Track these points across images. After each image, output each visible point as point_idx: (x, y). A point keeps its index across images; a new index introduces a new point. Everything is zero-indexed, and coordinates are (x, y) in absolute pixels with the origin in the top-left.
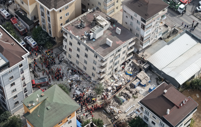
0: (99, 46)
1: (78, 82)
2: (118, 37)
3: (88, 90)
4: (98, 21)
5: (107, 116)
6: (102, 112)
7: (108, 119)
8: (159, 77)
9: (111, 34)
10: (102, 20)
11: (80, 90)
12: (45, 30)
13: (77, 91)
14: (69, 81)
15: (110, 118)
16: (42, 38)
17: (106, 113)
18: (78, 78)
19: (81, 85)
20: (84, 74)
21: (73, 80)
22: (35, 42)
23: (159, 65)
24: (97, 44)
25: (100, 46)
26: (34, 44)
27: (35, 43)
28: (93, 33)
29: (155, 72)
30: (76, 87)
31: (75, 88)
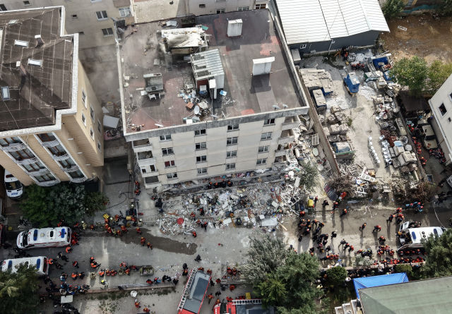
0: (251, 95)
1: (243, 203)
3: (278, 197)
4: (180, 45)
5: (366, 204)
6: (352, 207)
7: (376, 207)
10: (179, 35)
11: (267, 215)
13: (264, 223)
14: (227, 221)
15: (377, 202)
17: (360, 201)
18: (233, 197)
19: (256, 203)
20: (231, 177)
21: (230, 209)
22: (60, 229)
23: (317, 34)
24: (242, 94)
25: (253, 91)
26: (66, 236)
27: (63, 230)
29: (314, 52)
30: (252, 215)
31: (254, 220)
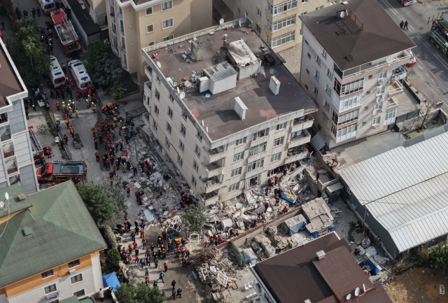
0: (214, 112)
1: (158, 191)
2: (270, 101)
3: (174, 215)
4: (232, 53)
5: (197, 287)
6: (189, 276)
7: (197, 295)
8: (359, 222)
9: (255, 90)
10: (243, 50)
11: (154, 211)
12: (116, 52)
13: (146, 212)
14: (138, 185)
15: (202, 295)
16: (104, 70)
17: (197, 281)
18: (161, 183)
19: (161, 199)
20: (178, 175)
21: (148, 184)
22: (87, 75)
24: (212, 107)
25: (218, 112)
26: (83, 81)
27: (87, 78)
28: (208, 77)
29: (353, 207)
30: (150, 201)
31: (146, 204)
